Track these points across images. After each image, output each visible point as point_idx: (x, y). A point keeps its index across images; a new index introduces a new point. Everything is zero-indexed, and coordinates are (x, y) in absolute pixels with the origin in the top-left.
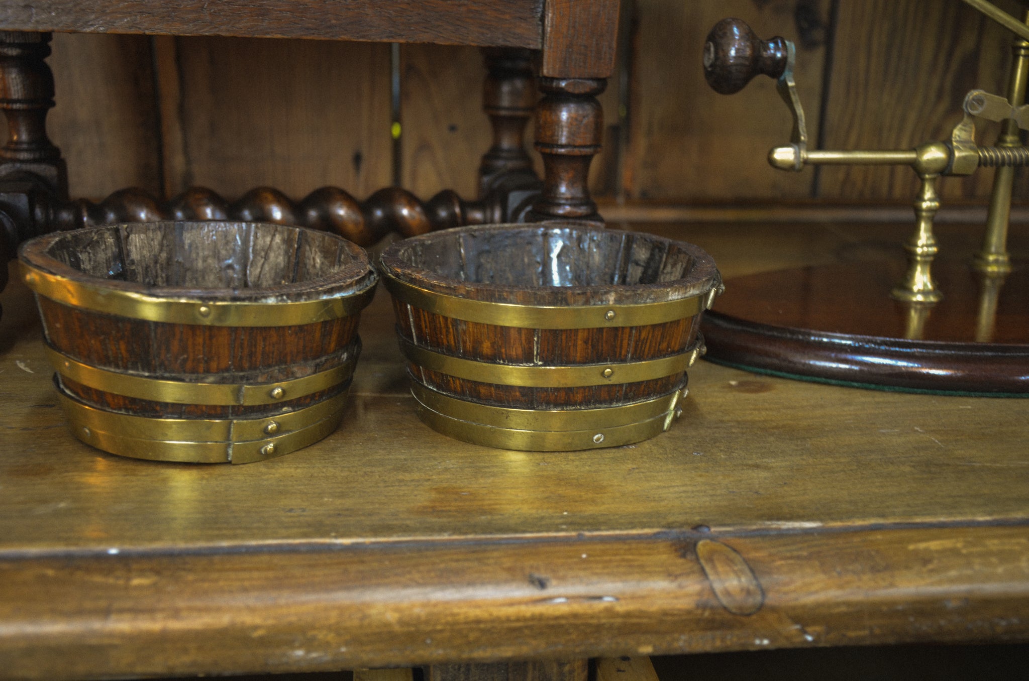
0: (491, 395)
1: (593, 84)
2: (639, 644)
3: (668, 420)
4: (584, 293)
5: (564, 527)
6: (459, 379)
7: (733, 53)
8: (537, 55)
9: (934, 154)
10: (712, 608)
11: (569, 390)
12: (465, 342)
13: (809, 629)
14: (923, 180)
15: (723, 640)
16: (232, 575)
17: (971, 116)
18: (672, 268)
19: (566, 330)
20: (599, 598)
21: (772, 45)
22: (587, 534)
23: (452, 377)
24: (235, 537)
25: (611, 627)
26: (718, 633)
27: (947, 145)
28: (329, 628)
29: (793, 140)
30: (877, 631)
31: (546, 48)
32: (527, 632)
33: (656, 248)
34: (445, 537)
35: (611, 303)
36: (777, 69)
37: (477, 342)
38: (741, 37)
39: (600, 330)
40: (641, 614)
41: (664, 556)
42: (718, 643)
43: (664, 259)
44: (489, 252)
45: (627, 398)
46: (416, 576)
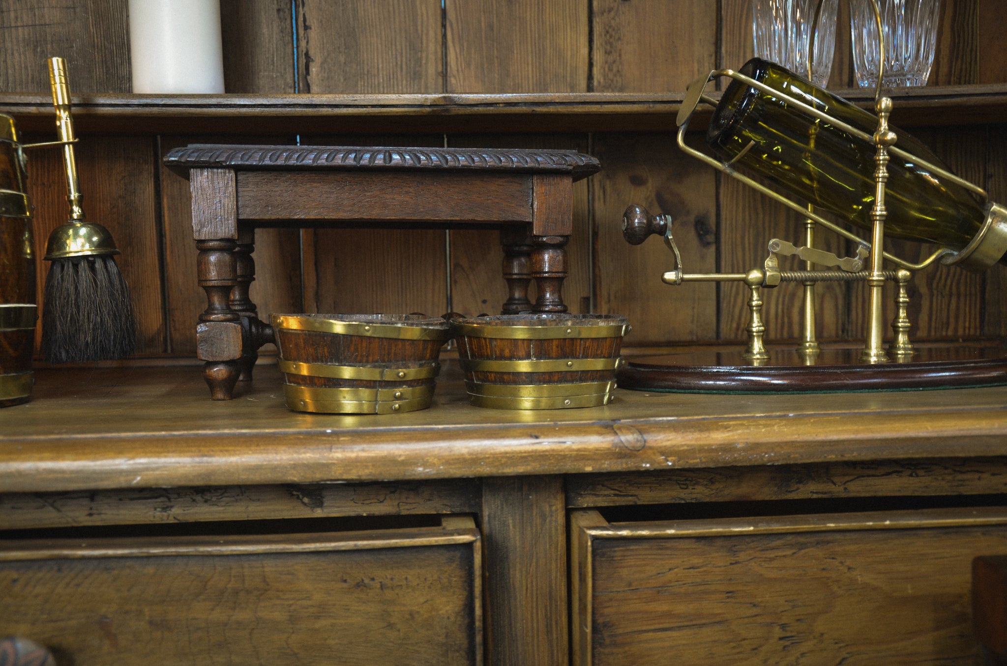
2: (585, 466)
10: (620, 447)
13: (670, 459)
15: (627, 464)
20: (565, 443)
21: (658, 218)
22: (559, 423)
25: (571, 456)
26: (624, 460)
28: (435, 456)
30: (704, 460)
32: (530, 459)
40: (585, 450)
41: (598, 429)
42: (624, 466)
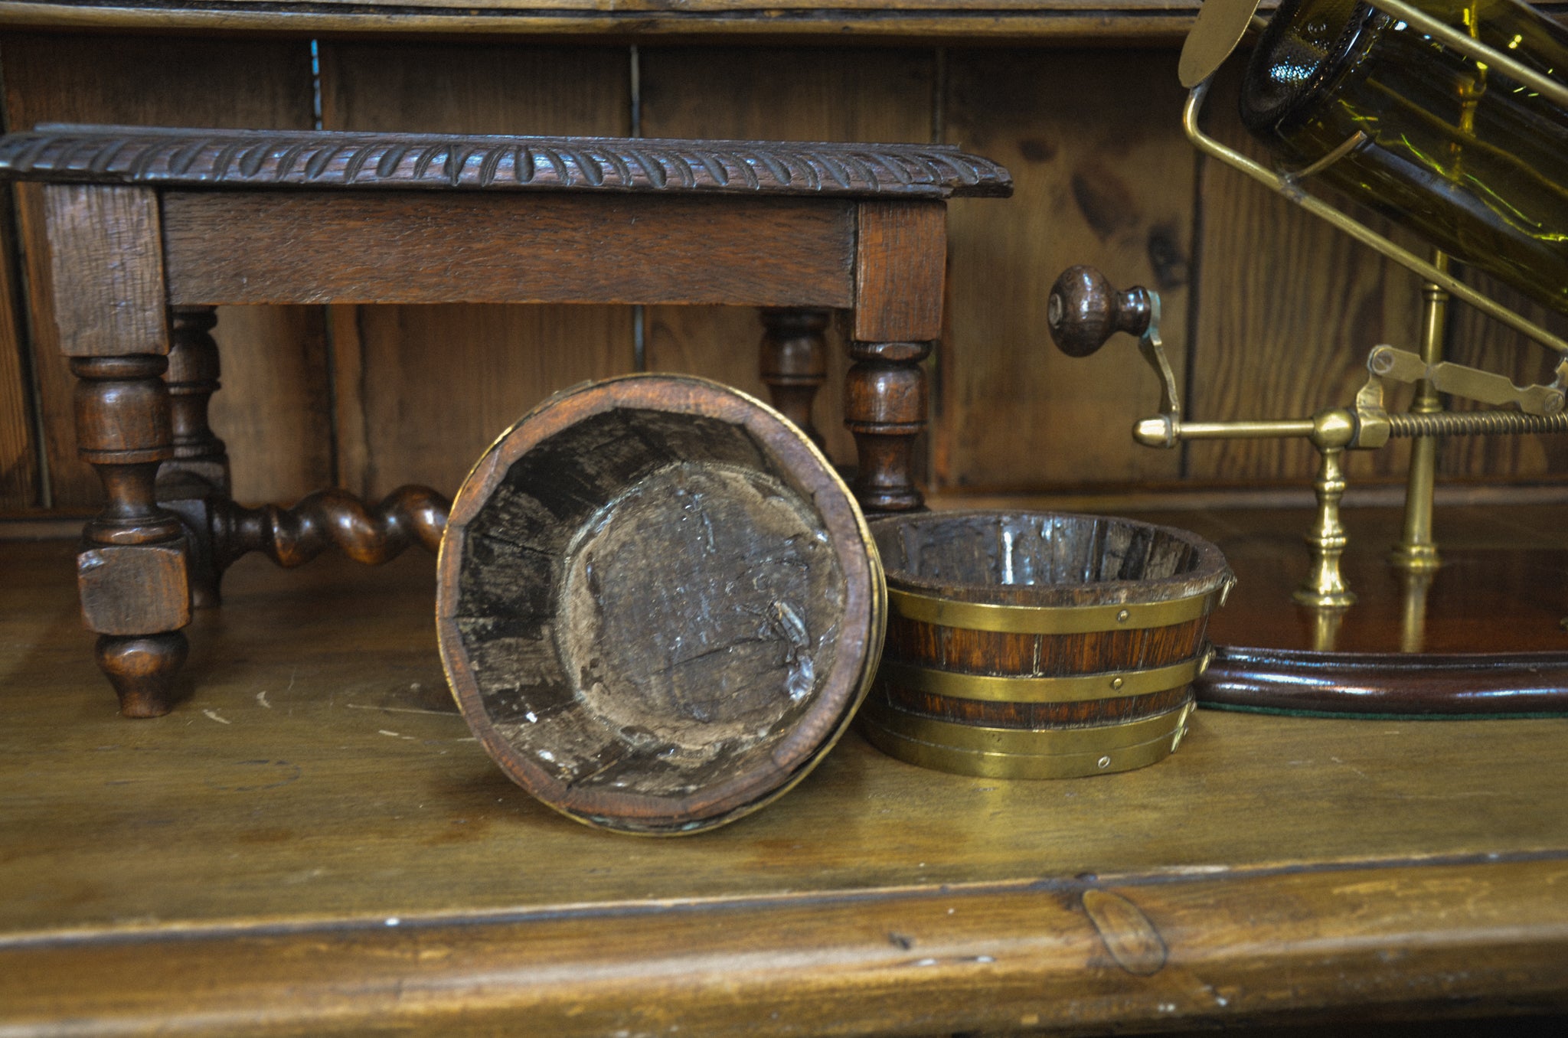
0: (980, 715)
1: (915, 349)
2: (1022, 1013)
3: (1176, 740)
4: (1093, 591)
5: (923, 879)
6: (939, 696)
7: (1085, 307)
8: (847, 317)
9: (1335, 423)
10: (1107, 968)
11: (1073, 705)
12: (949, 653)
13: (1223, 990)
14: (1324, 456)
15: (1121, 1006)
16: (539, 944)
17: (1376, 376)
18: (1162, 559)
19: (1072, 635)
20: (973, 958)
21: (1132, 297)
22: (952, 886)
23: (931, 694)
24: (534, 901)
25: (988, 994)
26: (1115, 998)
27: (1350, 410)
28: (659, 1003)
29: (1164, 411)
30: (1302, 992)
31: (859, 306)
32: (890, 1001)
33: (1139, 534)
34: (784, 894)
35: (1122, 601)
36: (1138, 324)
37: (965, 653)
38: (1095, 289)
39: (1110, 633)
40: (1024, 977)
41: (1046, 910)
42: (1115, 1010)
43: (1149, 549)
44: (933, 545)
45: (1136, 713)
46: (756, 939)
